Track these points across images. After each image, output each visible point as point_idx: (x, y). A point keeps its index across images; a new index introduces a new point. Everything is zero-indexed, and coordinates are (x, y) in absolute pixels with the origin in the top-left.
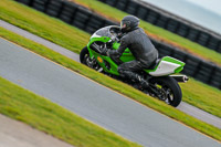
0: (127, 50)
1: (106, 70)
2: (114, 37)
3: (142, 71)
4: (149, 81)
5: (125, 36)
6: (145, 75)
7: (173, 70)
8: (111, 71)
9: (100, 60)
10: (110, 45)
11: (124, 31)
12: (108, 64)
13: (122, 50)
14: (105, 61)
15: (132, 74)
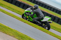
0: (35, 14)
1: (29, 20)
2: (31, 11)
3: (39, 20)
4: (41, 23)
5: (35, 10)
6: (40, 21)
7: (48, 20)
8: (31, 20)
9: (27, 17)
10: (30, 13)
11: (34, 9)
12: (30, 18)
13: (34, 14)
14: (29, 17)
15: (37, 21)
